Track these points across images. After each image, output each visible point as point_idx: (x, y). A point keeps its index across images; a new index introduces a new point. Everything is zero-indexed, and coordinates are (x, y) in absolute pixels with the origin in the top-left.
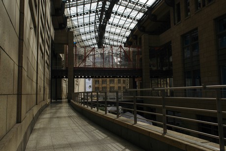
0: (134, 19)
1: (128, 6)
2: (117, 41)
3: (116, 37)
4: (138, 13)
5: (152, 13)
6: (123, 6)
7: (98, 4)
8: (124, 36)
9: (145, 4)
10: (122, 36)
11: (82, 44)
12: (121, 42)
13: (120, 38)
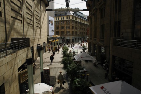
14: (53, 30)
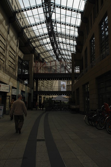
0: (73, 45)
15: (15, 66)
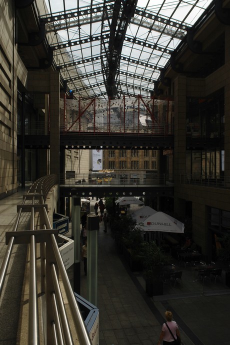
0: (165, 50)
1: (154, 27)
2: (140, 88)
3: (137, 82)
4: (172, 39)
5: (194, 38)
6: (146, 27)
7: (103, 23)
8: (150, 80)
9: (183, 22)
10: (146, 79)
11: (84, 94)
12: (147, 90)
13: (144, 84)
14: (99, 160)
15: (12, 115)
